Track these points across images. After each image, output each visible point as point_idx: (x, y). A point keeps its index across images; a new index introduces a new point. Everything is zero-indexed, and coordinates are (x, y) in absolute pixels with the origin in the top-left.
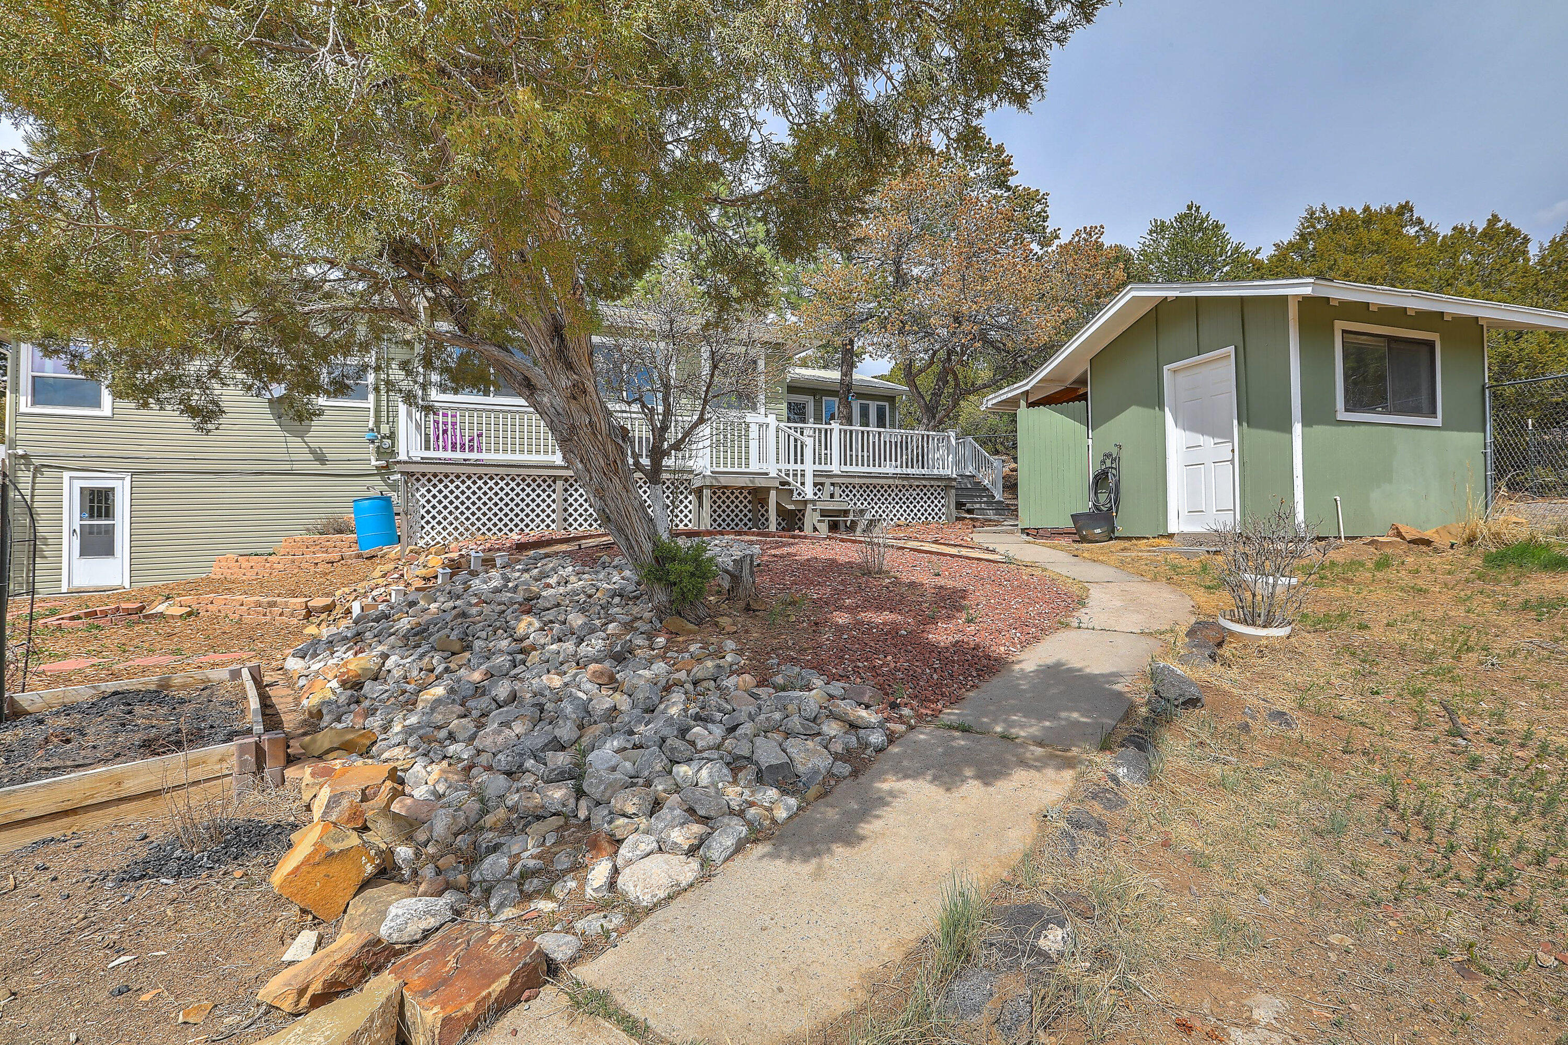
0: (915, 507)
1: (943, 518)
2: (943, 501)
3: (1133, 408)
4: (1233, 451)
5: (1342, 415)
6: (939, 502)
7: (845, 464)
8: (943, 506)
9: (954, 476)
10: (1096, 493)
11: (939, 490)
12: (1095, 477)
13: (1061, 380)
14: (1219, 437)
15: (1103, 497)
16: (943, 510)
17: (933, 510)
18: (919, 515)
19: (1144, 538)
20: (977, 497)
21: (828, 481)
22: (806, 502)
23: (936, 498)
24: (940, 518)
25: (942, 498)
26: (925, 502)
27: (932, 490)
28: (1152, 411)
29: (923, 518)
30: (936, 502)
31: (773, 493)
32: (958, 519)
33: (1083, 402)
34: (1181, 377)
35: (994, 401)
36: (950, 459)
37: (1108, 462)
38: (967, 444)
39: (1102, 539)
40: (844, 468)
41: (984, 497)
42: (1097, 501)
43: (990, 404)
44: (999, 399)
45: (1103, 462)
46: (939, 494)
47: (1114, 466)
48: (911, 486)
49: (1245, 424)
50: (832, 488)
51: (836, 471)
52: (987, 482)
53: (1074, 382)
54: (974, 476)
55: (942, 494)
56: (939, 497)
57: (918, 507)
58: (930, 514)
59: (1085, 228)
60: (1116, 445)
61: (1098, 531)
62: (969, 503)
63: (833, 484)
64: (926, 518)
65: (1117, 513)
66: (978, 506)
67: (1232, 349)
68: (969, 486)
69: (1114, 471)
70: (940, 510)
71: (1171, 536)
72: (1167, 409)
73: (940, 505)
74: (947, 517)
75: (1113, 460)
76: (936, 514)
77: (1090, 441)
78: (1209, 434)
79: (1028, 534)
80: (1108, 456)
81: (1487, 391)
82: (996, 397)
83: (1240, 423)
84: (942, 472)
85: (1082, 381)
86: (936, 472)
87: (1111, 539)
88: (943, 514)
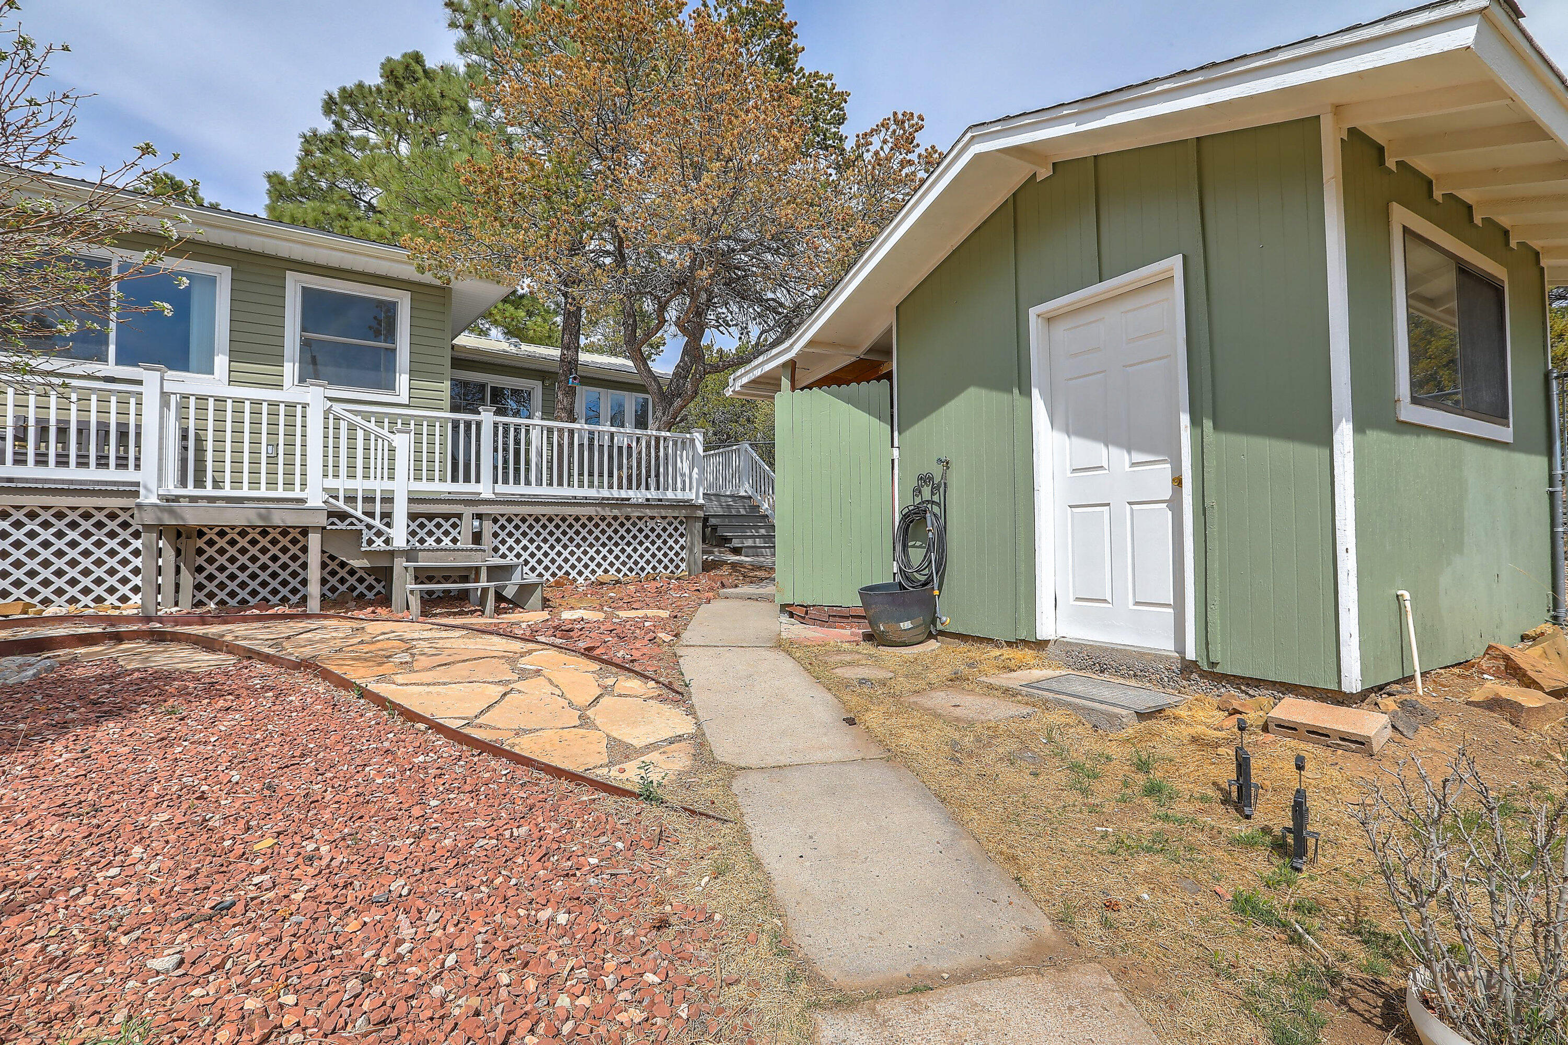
0: (635, 550)
1: (683, 566)
2: (682, 541)
3: (972, 391)
4: (1178, 482)
5: (1409, 412)
6: (676, 542)
7: (506, 481)
8: (682, 548)
9: (701, 501)
10: (905, 547)
11: (676, 523)
12: (904, 517)
13: (850, 346)
14: (1142, 449)
15: (917, 555)
16: (683, 554)
17: (665, 555)
18: (642, 563)
19: (989, 640)
20: (750, 527)
21: (468, 511)
22: (392, 554)
23: (671, 536)
24: (677, 567)
25: (682, 535)
26: (653, 543)
27: (665, 524)
28: (1005, 397)
29: (649, 569)
30: (671, 542)
31: (314, 541)
32: (707, 567)
33: (885, 382)
34: (1061, 331)
35: (745, 380)
36: (695, 476)
37: (926, 492)
38: (743, 453)
39: (915, 640)
40: (501, 488)
41: (760, 527)
42: (908, 564)
43: (738, 384)
44: (751, 377)
45: (917, 491)
46: (676, 529)
47: (936, 499)
48: (628, 518)
49: (1208, 424)
50: (476, 523)
51: (487, 494)
52: (766, 506)
53: (871, 350)
54: (750, 497)
55: (681, 529)
56: (676, 535)
57: (641, 550)
58: (660, 562)
59: (895, 114)
60: (940, 461)
61: (906, 625)
62: (737, 537)
63: (479, 517)
64: (654, 568)
65: (940, 589)
66: (749, 542)
67: (1176, 262)
68: (743, 512)
69: (936, 509)
70: (677, 554)
71: (1042, 645)
72: (1035, 392)
73: (677, 548)
74: (689, 565)
75: (935, 489)
76: (671, 561)
77: (896, 452)
78: (1119, 444)
79: (791, 615)
80: (925, 479)
81: (1554, 383)
82: (747, 373)
83: (1196, 422)
84: (680, 495)
85: (882, 349)
86: (670, 495)
87: (930, 636)
88: (682, 560)
